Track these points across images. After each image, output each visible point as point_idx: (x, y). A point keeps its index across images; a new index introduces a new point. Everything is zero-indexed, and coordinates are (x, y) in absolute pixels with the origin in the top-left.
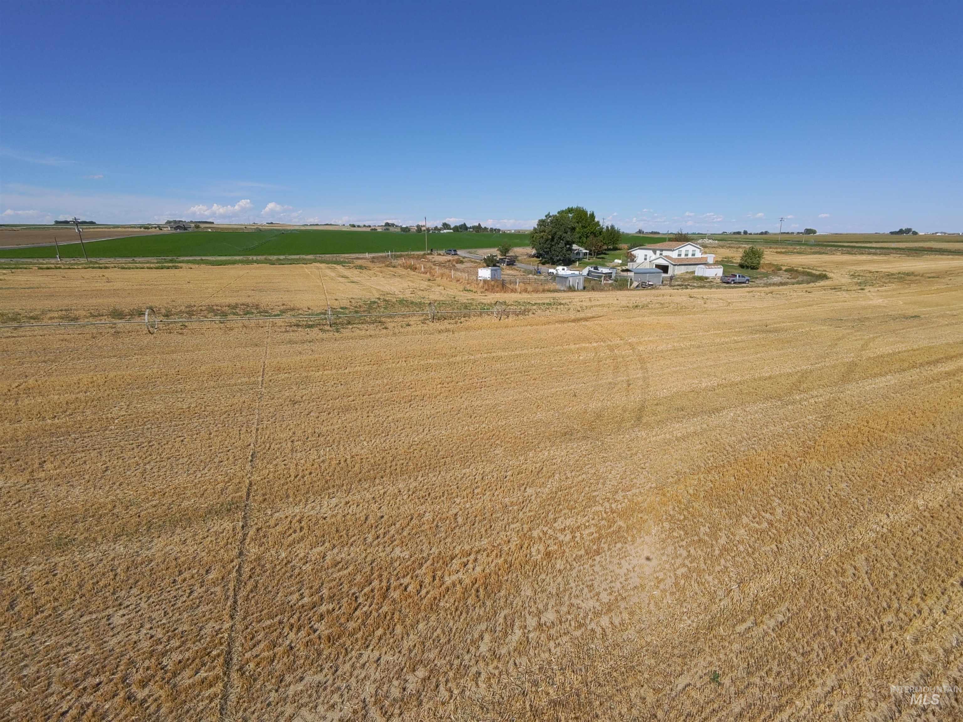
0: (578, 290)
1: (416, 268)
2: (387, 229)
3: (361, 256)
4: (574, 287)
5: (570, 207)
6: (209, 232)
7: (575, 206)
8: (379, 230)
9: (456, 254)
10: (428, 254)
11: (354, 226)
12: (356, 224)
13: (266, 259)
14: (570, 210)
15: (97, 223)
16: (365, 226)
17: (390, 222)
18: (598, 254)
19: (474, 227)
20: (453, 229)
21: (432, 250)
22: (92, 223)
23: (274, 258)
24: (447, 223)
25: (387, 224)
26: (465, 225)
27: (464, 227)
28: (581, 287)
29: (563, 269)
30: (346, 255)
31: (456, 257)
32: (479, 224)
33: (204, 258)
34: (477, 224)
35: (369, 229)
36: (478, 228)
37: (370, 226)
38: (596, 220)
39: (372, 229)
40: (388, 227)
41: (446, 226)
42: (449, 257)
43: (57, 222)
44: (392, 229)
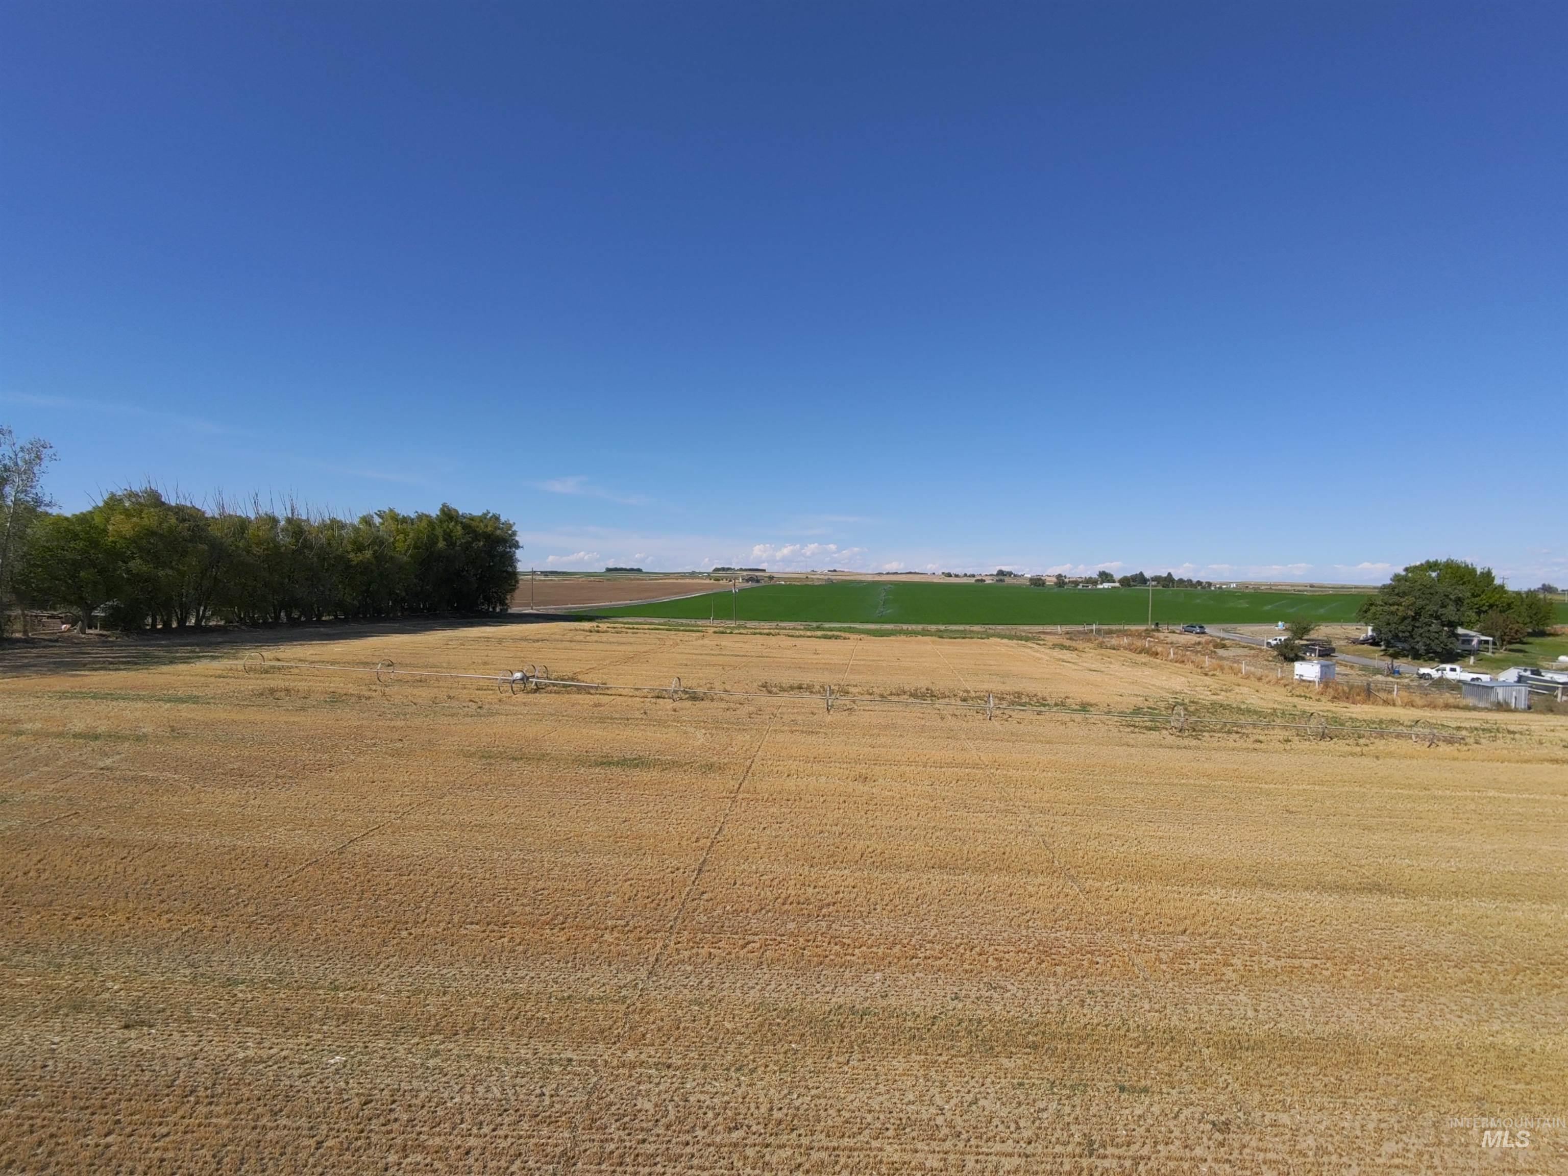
0: (1516, 710)
1: (1157, 654)
2: (1001, 580)
3: (1048, 628)
4: (1507, 704)
5: (1432, 560)
6: (781, 585)
7: (1442, 559)
8: (988, 581)
9: (1204, 633)
10: (1153, 630)
11: (949, 575)
12: (953, 572)
13: (923, 629)
14: (1431, 566)
15: (644, 570)
16: (965, 575)
17: (1006, 569)
18: (1510, 643)
19: (1157, 579)
20: (1120, 581)
21: (1157, 624)
22: (639, 570)
23: (933, 628)
24: (1107, 571)
25: (1001, 573)
26: (1141, 574)
27: (1140, 579)
28: (1523, 704)
29: (1453, 670)
30: (1026, 628)
31: (1203, 639)
32: (1169, 574)
33: (852, 625)
34: (1165, 575)
35: (972, 580)
36: (1168, 581)
37: (973, 576)
38: (1497, 582)
39: (977, 581)
40: (1002, 577)
41: (1105, 576)
42: (1192, 638)
43: (609, 570)
44: (1008, 580)
